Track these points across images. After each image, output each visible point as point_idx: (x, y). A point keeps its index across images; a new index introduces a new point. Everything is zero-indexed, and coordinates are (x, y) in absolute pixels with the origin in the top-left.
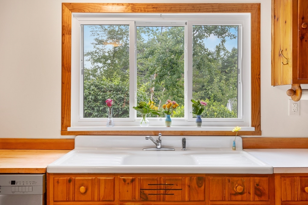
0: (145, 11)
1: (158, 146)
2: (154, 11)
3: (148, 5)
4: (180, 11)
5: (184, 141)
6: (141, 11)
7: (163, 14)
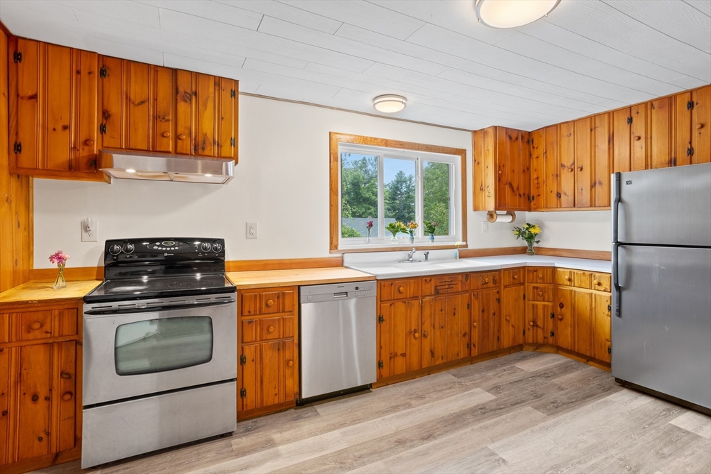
0: (395, 147)
1: (410, 259)
2: (401, 148)
3: (397, 142)
4: (418, 149)
5: (426, 255)
6: (392, 147)
7: (405, 150)
